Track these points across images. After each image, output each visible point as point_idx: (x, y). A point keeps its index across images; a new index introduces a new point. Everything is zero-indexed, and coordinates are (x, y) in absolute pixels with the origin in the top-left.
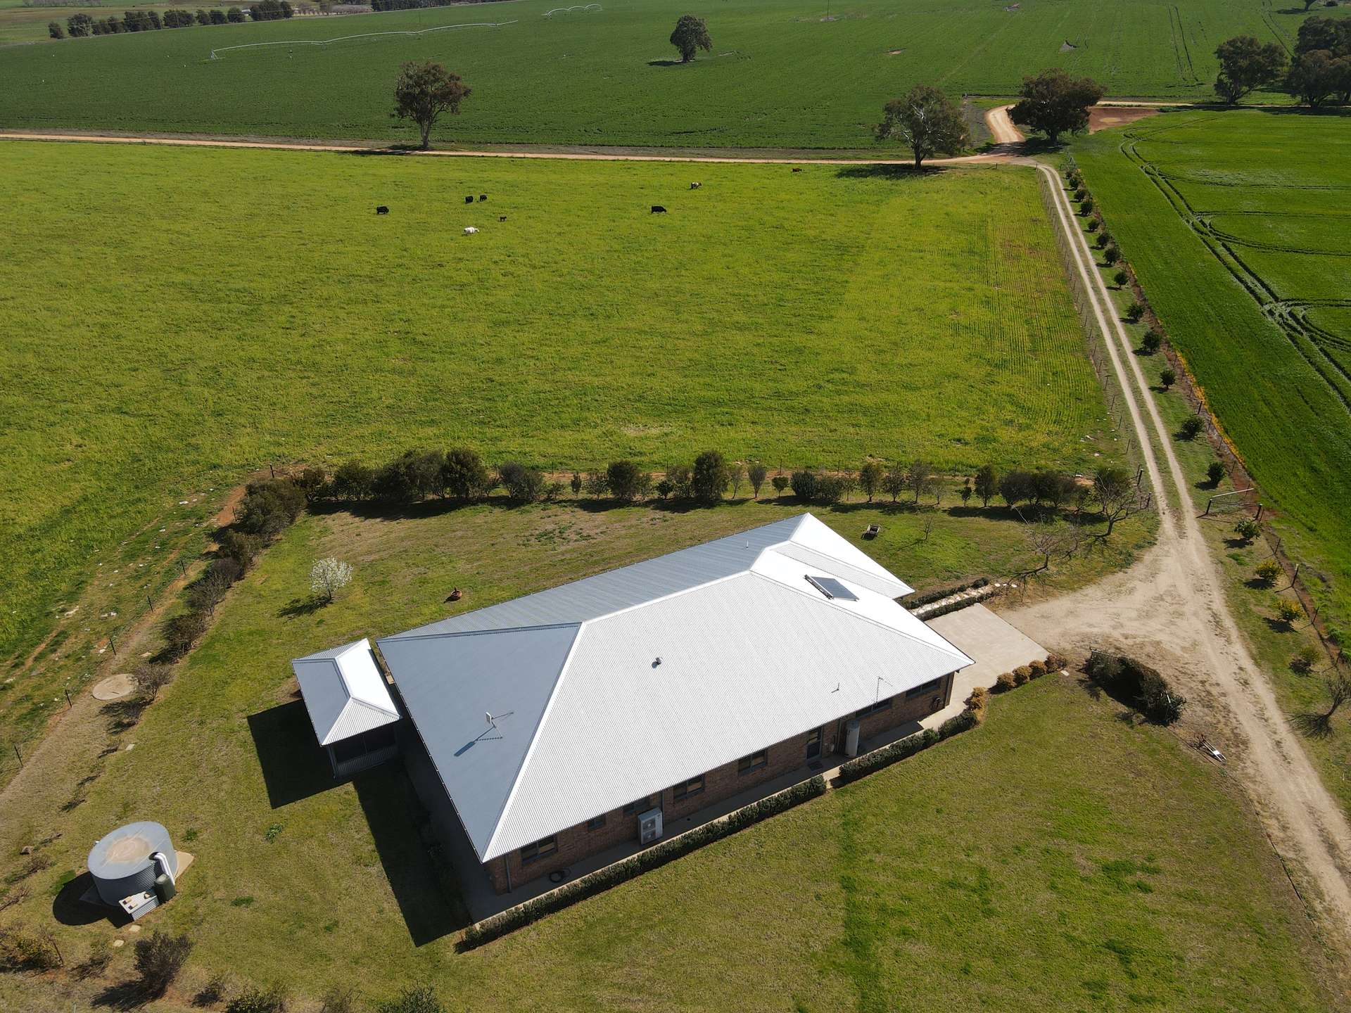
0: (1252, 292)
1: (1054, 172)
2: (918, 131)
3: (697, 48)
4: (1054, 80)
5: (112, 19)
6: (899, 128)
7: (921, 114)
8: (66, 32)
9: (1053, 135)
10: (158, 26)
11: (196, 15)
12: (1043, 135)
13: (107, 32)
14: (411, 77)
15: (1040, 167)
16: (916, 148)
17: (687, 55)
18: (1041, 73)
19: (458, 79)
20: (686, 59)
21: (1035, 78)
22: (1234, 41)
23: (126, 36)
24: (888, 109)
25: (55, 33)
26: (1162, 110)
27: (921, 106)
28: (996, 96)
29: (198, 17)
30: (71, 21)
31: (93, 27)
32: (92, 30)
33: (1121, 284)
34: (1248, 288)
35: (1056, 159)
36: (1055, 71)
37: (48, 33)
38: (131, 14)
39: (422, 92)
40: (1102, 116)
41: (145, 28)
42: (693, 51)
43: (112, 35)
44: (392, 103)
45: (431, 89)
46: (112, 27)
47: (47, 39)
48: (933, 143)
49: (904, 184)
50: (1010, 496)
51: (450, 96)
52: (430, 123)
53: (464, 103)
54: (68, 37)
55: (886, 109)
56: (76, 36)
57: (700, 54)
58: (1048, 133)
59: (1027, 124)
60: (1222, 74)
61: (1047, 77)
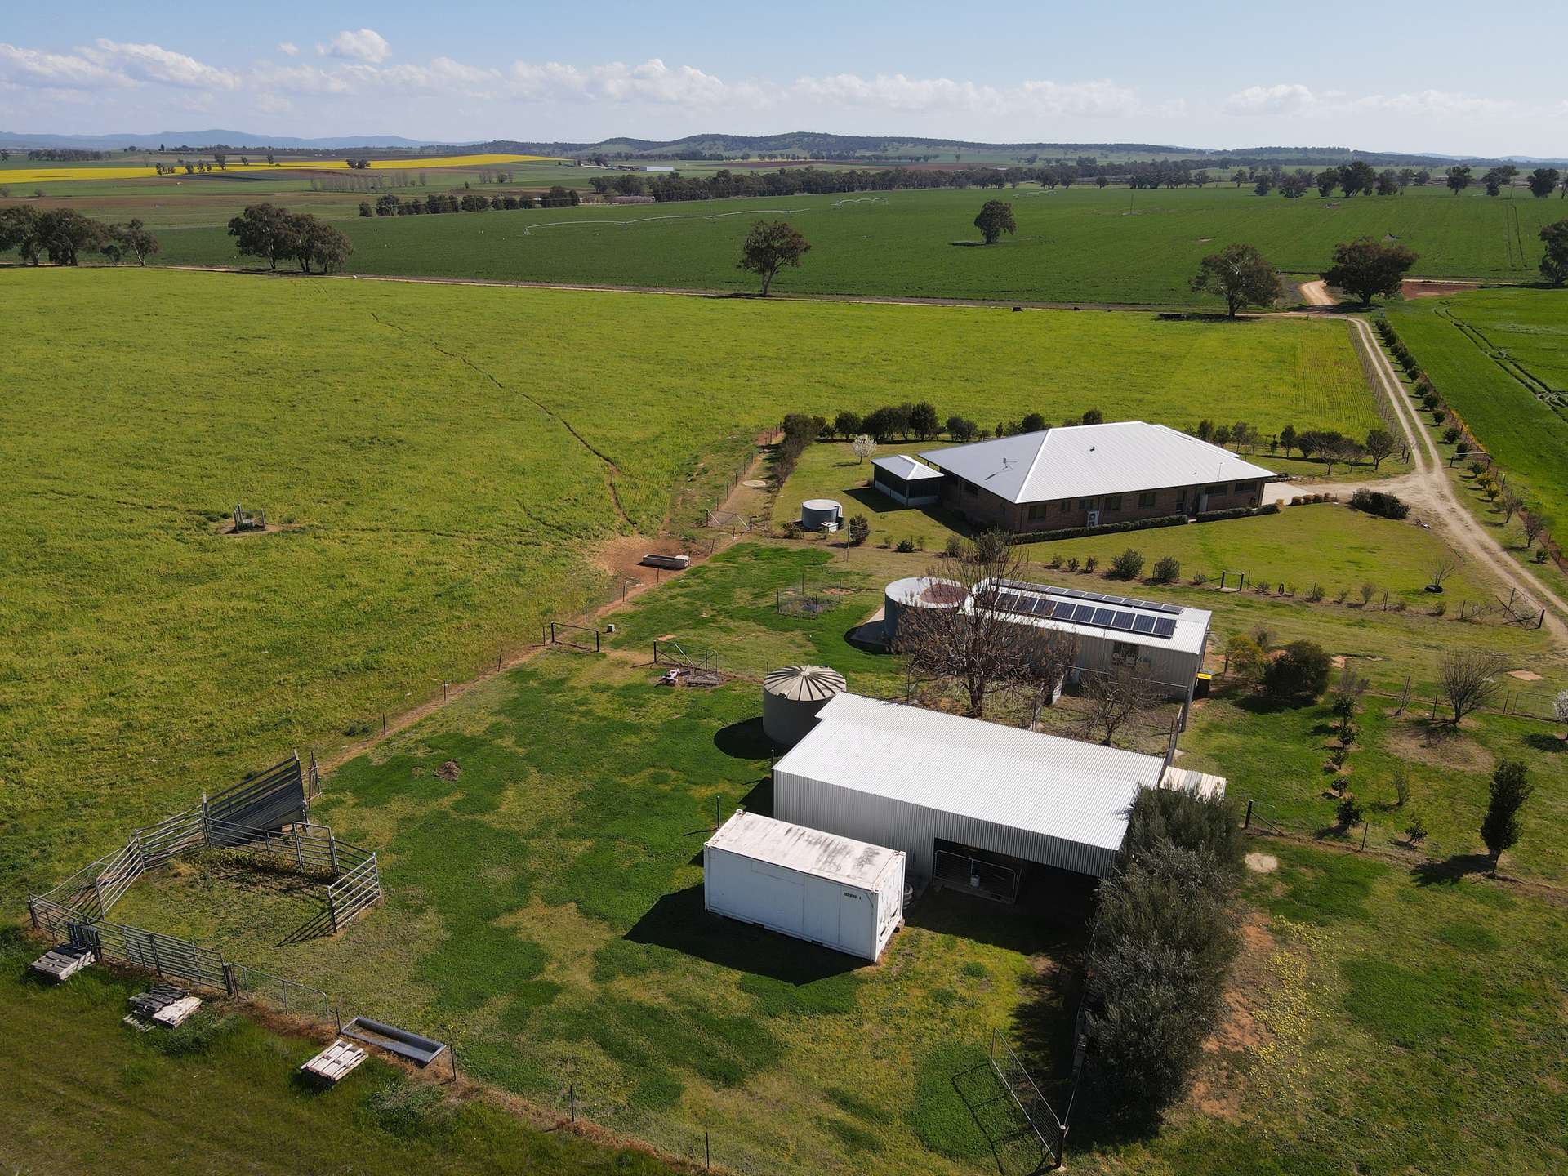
0: (1530, 387)
1: (1367, 325)
2: (1233, 283)
3: (1002, 231)
4: (1367, 247)
5: (417, 201)
6: (1215, 280)
7: (1237, 269)
8: (374, 212)
9: (1366, 297)
10: (456, 210)
11: (490, 200)
12: (1356, 298)
13: (410, 213)
14: (760, 234)
15: (1351, 320)
16: (1231, 299)
17: (990, 238)
18: (1353, 241)
19: (800, 236)
20: (989, 242)
21: (1348, 245)
22: (1558, 224)
23: (426, 218)
24: (1205, 263)
25: (365, 212)
26: (1482, 287)
27: (1236, 261)
28: (1310, 274)
29: (492, 203)
30: (380, 201)
31: (399, 207)
32: (397, 210)
33: (1413, 379)
34: (1527, 386)
35: (1368, 315)
36: (1367, 239)
37: (359, 212)
38: (433, 197)
39: (769, 246)
40: (1419, 291)
41: (444, 211)
42: (997, 233)
43: (415, 215)
44: (740, 254)
45: (774, 244)
46: (415, 208)
47: (356, 216)
48: (1246, 294)
49: (1218, 325)
50: (1306, 450)
51: (792, 251)
52: (772, 274)
53: (803, 258)
54: (376, 216)
55: (1204, 263)
56: (382, 215)
57: (1004, 236)
58: (1361, 296)
59: (1339, 286)
60: (1547, 256)
61: (1360, 244)
